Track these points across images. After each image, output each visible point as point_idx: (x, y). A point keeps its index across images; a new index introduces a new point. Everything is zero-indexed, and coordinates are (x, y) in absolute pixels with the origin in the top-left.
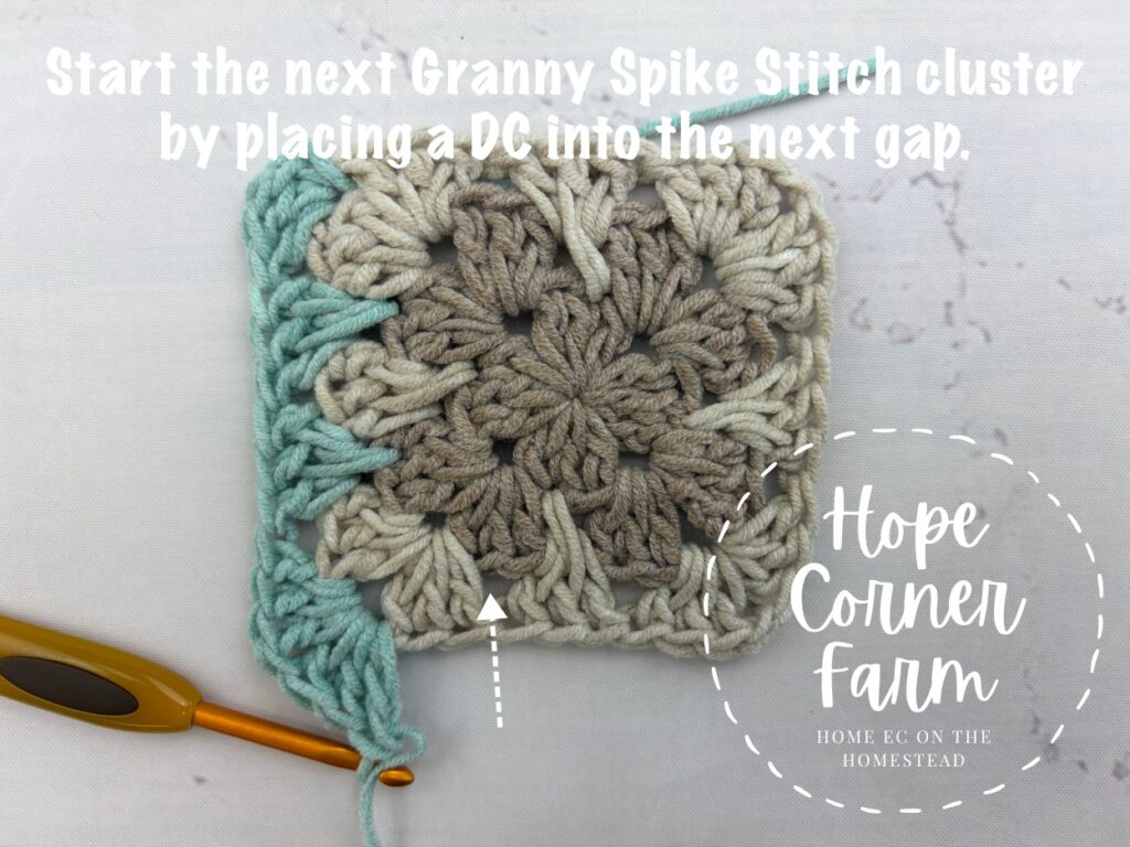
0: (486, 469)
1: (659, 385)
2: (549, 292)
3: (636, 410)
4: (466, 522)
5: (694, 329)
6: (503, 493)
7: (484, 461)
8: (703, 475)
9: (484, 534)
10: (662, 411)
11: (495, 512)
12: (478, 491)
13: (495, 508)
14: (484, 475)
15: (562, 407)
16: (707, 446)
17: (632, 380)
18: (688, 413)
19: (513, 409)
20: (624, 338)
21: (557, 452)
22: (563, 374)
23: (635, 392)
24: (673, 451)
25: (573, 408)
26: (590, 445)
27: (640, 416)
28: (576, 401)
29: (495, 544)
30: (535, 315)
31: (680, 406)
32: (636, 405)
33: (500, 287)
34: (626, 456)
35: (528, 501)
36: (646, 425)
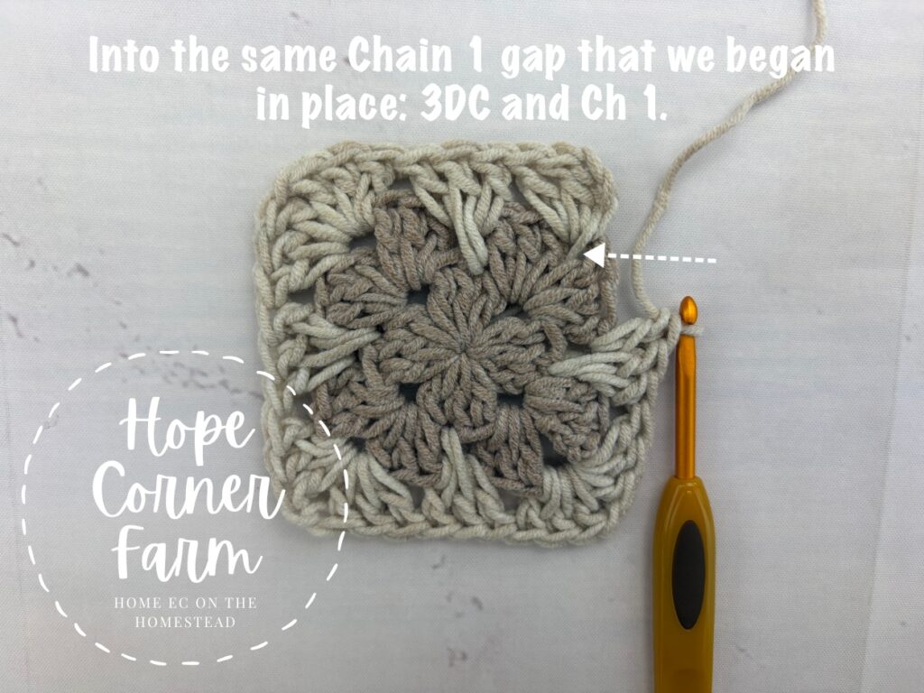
0: (395, 407)
1: (530, 341)
2: (442, 270)
3: (512, 362)
4: (381, 444)
5: (559, 293)
6: (408, 425)
7: (392, 401)
8: (563, 412)
9: (395, 454)
10: (533, 362)
11: (402, 438)
12: (388, 423)
13: (402, 435)
14: (393, 411)
15: (452, 360)
16: (568, 389)
17: (509, 337)
18: (553, 363)
19: (414, 362)
20: (500, 302)
21: (450, 396)
22: (451, 335)
23: (511, 348)
24: (540, 394)
25: (461, 361)
26: (473, 391)
27: (515, 367)
28: (463, 355)
29: (404, 464)
30: (430, 288)
31: (547, 357)
32: (512, 358)
33: (407, 269)
34: (505, 398)
35: (427, 435)
36: (520, 374)
